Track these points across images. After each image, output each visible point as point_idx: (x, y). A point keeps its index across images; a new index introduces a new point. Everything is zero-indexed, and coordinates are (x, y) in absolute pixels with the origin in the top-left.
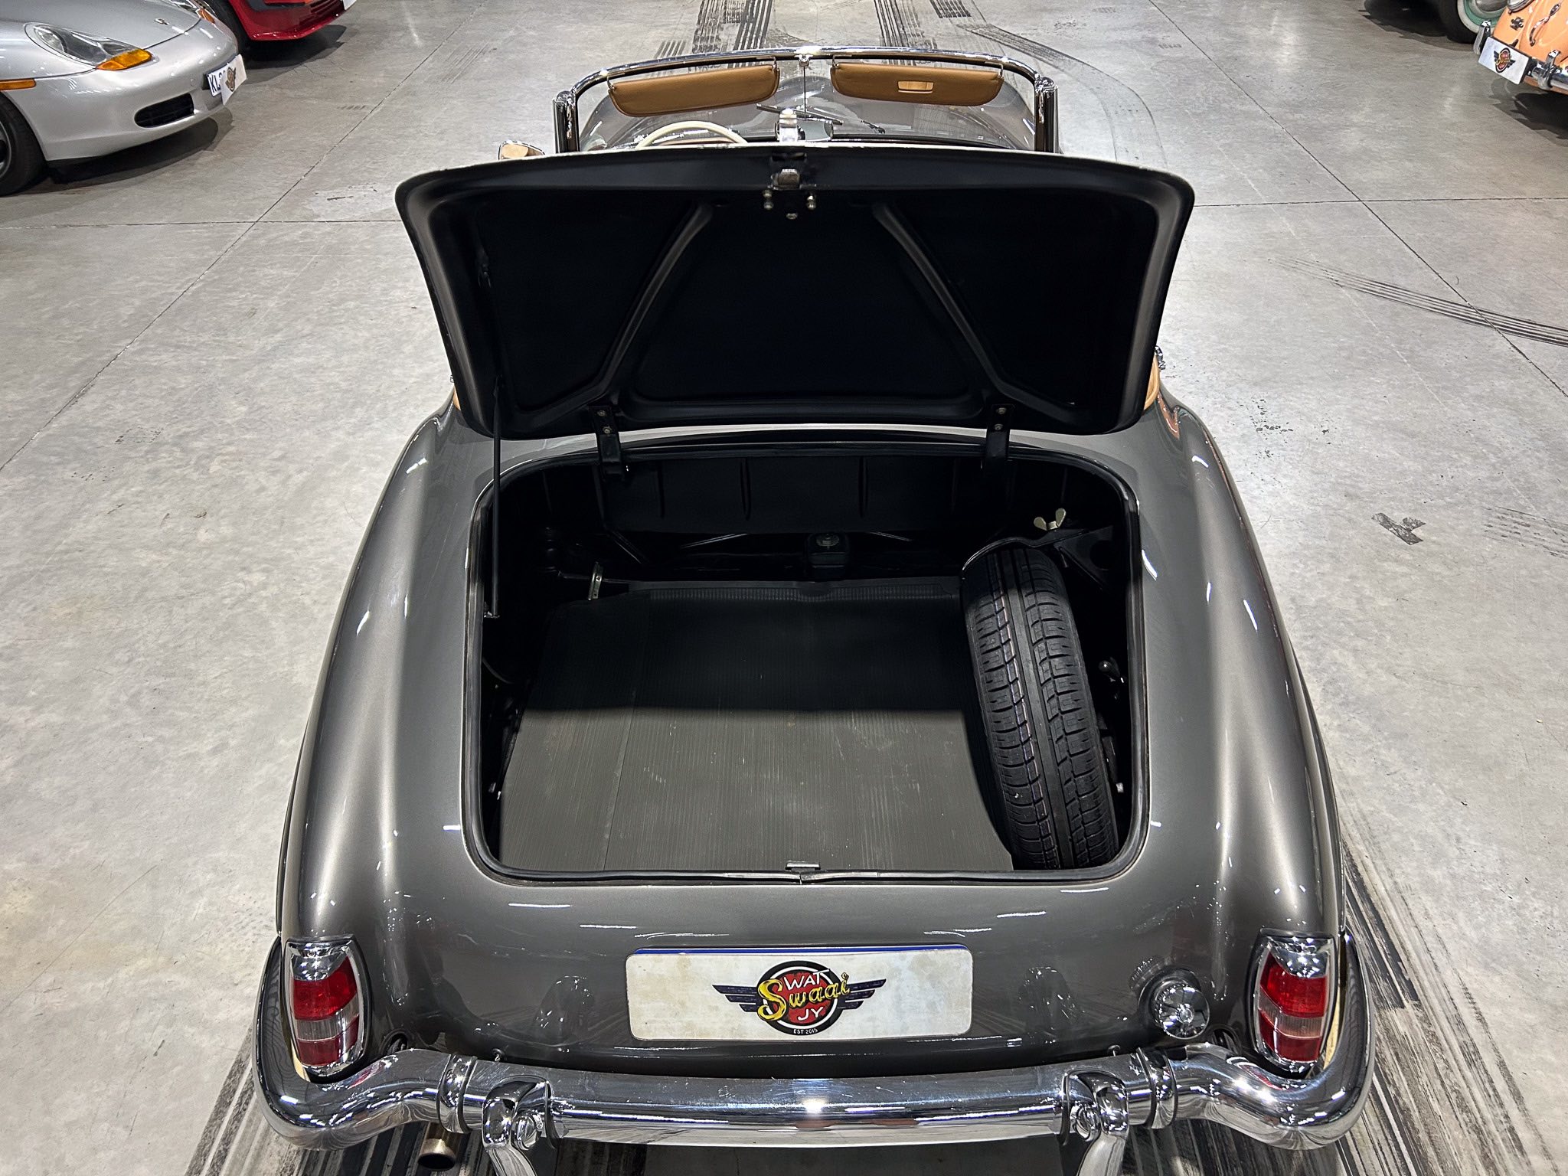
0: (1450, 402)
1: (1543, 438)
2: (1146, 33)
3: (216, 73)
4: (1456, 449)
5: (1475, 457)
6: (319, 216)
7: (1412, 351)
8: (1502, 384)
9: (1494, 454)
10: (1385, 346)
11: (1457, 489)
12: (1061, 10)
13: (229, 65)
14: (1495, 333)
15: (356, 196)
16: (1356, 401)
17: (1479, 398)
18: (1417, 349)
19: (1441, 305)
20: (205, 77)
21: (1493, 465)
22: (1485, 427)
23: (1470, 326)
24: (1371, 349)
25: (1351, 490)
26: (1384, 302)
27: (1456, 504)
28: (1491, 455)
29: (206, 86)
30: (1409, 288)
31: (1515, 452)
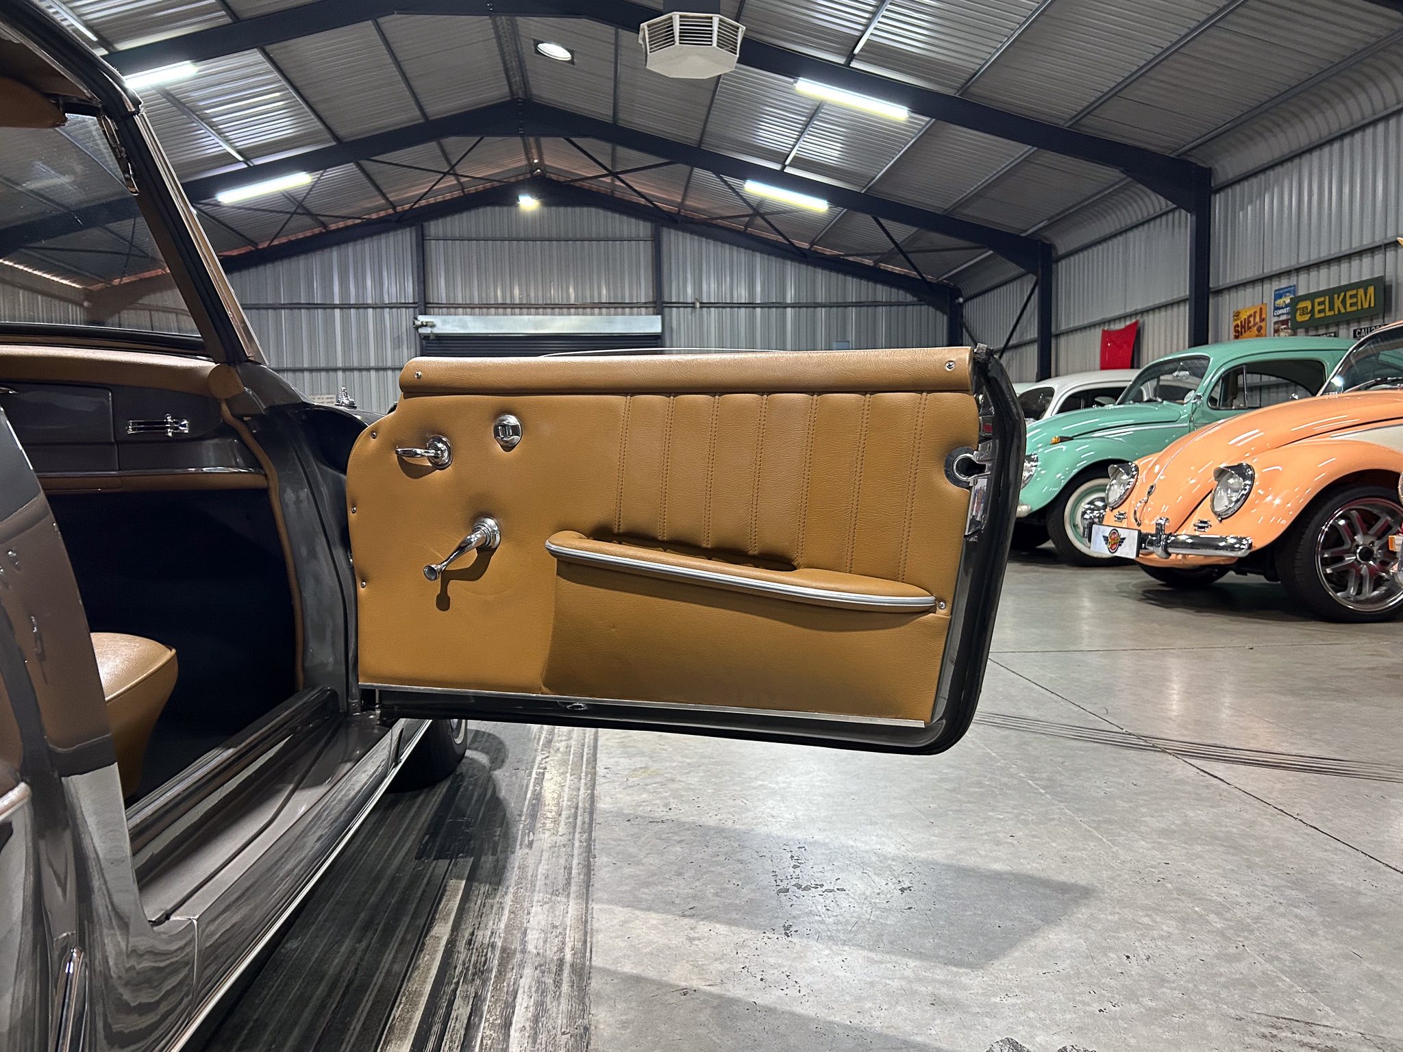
0: (1121, 839)
1: (1297, 884)
4: (1144, 908)
5: (1184, 921)
7: (1050, 779)
8: (1200, 815)
9: (1218, 914)
10: (1012, 776)
11: (1163, 981)
14: (1170, 757)
16: (964, 844)
17: (1166, 833)
18: (1059, 778)
19: (1086, 733)
21: (1221, 933)
22: (1189, 873)
23: (1132, 753)
24: (991, 779)
25: (945, 992)
26: (1007, 732)
27: (1167, 1012)
28: (1212, 917)
30: (1039, 718)
31: (1255, 910)
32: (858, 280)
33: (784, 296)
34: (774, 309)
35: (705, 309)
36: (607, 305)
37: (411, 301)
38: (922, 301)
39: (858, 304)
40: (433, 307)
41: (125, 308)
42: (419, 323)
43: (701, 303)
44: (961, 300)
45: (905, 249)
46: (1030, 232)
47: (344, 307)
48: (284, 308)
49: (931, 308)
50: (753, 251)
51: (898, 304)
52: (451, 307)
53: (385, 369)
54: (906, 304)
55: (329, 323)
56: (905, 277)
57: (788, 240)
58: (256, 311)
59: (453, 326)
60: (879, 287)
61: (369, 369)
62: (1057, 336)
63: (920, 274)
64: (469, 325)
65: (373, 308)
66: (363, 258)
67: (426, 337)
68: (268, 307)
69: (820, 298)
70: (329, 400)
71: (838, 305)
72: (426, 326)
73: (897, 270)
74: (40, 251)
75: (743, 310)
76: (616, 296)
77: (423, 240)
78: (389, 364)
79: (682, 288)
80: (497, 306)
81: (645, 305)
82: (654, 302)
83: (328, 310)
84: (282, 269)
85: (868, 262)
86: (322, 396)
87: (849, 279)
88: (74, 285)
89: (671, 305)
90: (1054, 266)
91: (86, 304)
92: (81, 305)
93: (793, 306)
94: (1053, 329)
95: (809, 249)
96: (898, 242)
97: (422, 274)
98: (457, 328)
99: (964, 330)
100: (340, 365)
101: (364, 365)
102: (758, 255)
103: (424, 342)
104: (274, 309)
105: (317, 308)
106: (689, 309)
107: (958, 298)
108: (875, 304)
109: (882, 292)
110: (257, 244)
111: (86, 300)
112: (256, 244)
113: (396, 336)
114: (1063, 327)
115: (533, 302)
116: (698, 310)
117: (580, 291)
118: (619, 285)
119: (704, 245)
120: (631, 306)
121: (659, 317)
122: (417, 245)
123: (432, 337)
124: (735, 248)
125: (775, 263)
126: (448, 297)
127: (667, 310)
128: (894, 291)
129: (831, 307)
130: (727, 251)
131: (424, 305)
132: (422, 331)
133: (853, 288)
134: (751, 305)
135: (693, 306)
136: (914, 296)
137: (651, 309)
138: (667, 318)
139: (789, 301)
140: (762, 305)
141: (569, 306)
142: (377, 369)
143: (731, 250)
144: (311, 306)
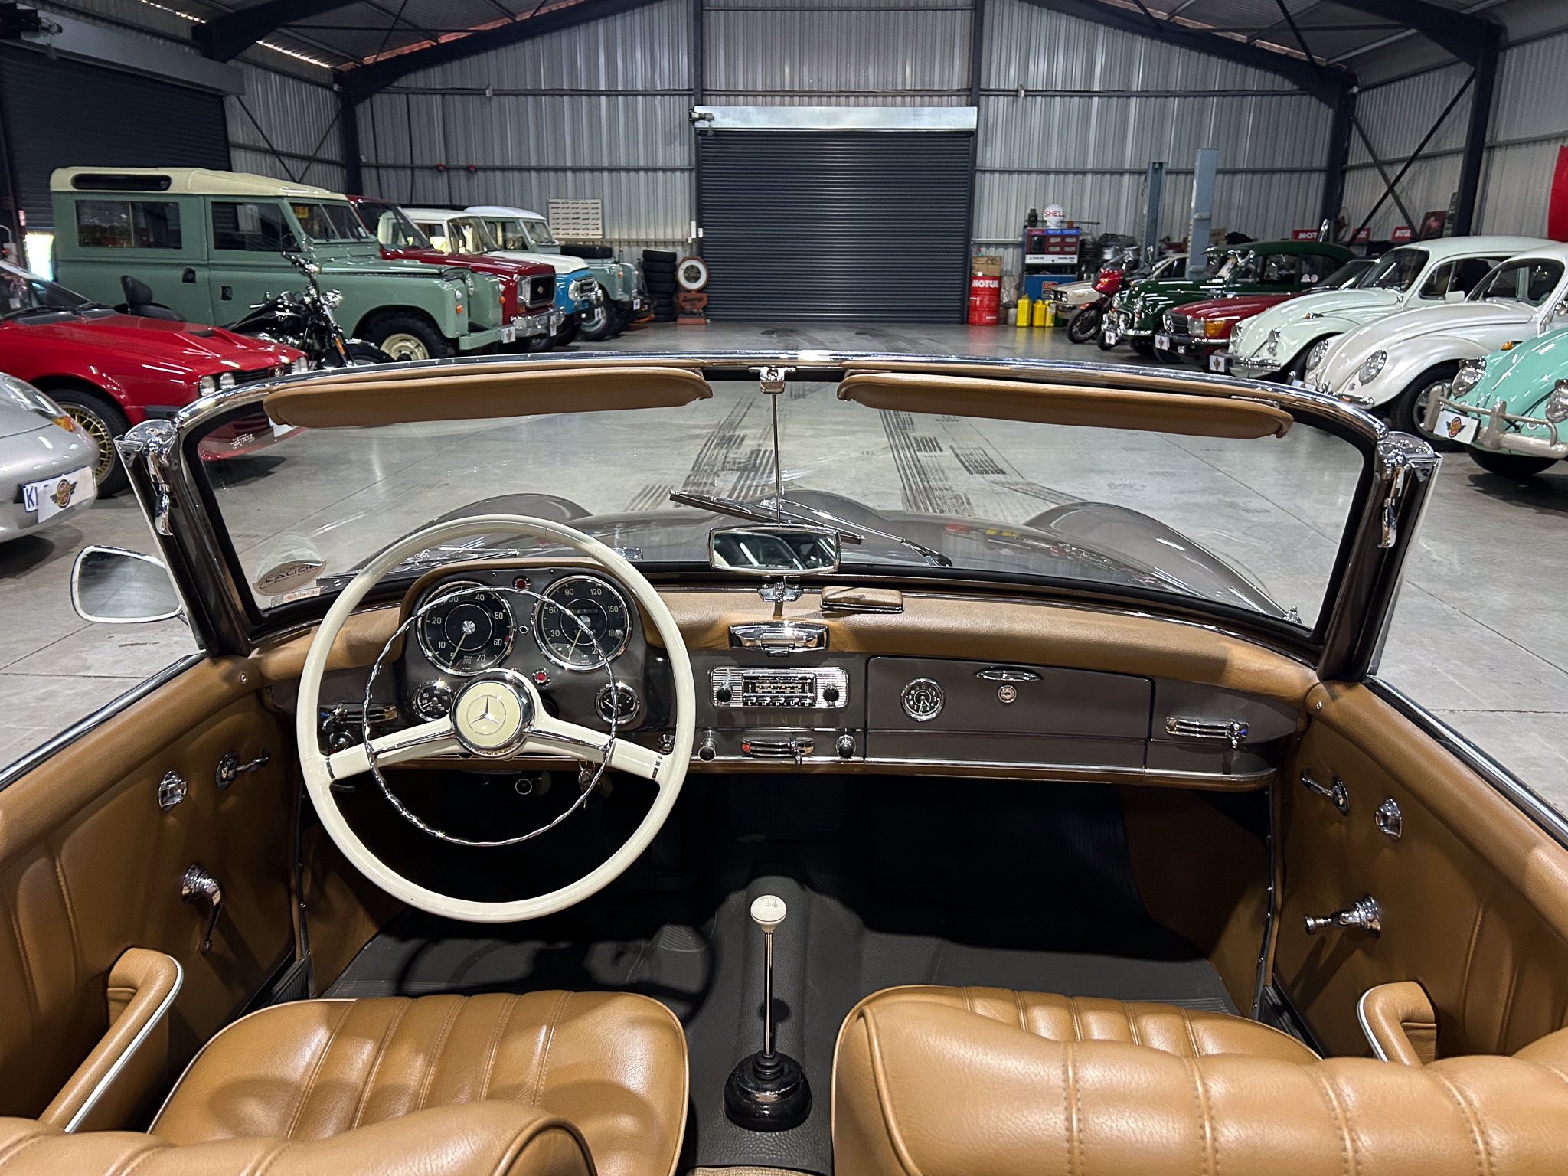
2: (1221, 497)
3: (40, 486)
6: (89, 668)
12: (1112, 472)
13: (64, 477)
15: (163, 643)
20: (20, 488)
29: (19, 498)
32: (1225, 62)
33: (1129, 83)
34: (1116, 99)
35: (1029, 99)
36: (912, 93)
37: (686, 87)
38: (1304, 90)
39: (1222, 94)
40: (710, 95)
41: (377, 92)
42: (697, 116)
43: (1026, 91)
44: (1355, 90)
45: (1299, 25)
46: (1474, 9)
47: (611, 93)
48: (545, 95)
49: (1314, 99)
50: (1096, 22)
51: (1273, 93)
52: (732, 95)
53: (655, 170)
54: (1283, 94)
55: (594, 113)
56: (1286, 57)
57: (1143, 9)
58: (514, 98)
59: (734, 119)
60: (1251, 70)
61: (637, 170)
62: (1492, 148)
63: (1309, 55)
64: (753, 119)
65: (643, 95)
66: (633, 29)
67: (703, 133)
68: (526, 93)
69: (1175, 86)
70: (593, 206)
71: (1195, 94)
72: (704, 119)
73: (1276, 48)
74: (298, 30)
75: (1076, 99)
76: (923, 83)
77: (702, 10)
78: (660, 164)
79: (1003, 72)
80: (783, 94)
81: (958, 93)
82: (970, 90)
83: (593, 98)
84: (542, 46)
85: (1242, 38)
86: (587, 201)
87: (1213, 59)
88: (323, 65)
89: (990, 92)
90: (1501, 54)
91: (336, 87)
92: (331, 89)
93: (1138, 95)
94: (1487, 139)
95: (1168, 20)
96: (1291, 14)
97: (699, 55)
98: (738, 122)
99: (1354, 127)
100: (606, 164)
101: (632, 165)
102: (1101, 27)
103: (700, 138)
104: (535, 95)
105: (581, 95)
106: (1011, 98)
107: (1352, 87)
108: (1243, 93)
109: (1254, 78)
110: (515, 16)
111: (335, 82)
112: (512, 15)
113: (668, 129)
114: (1501, 138)
115: (825, 89)
116: (1020, 100)
117: (881, 75)
118: (928, 66)
119: (1035, 15)
120: (941, 93)
121: (975, 109)
122: (695, 18)
123: (710, 133)
124: (1073, 19)
125: (1122, 38)
126: (728, 83)
127: (983, 99)
128: (1269, 76)
129: (1186, 97)
130: (1063, 23)
131: (700, 92)
132: (699, 125)
133: (1218, 72)
134: (1088, 94)
135: (1015, 94)
136: (1294, 83)
137: (964, 99)
138: (983, 111)
139: (1134, 88)
140: (1100, 94)
141: (867, 94)
142: (647, 170)
143: (1068, 22)
144: (575, 93)
